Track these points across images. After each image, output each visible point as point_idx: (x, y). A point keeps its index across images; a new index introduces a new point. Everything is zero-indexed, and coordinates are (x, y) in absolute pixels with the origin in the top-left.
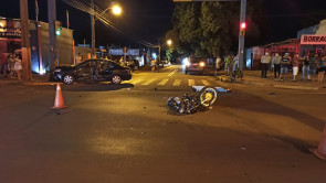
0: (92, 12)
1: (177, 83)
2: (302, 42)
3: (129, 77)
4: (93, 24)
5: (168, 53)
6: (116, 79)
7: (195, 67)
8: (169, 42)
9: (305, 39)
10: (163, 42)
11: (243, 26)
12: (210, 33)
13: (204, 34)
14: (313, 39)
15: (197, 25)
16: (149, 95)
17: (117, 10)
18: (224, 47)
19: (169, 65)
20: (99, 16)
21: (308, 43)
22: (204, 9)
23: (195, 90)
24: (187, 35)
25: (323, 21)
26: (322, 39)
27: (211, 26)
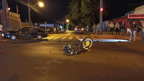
0: (29, 5)
1: (71, 38)
2: (129, 18)
4: (29, 11)
5: (67, 26)
6: (39, 37)
7: (79, 31)
8: (68, 21)
9: (130, 16)
10: (65, 21)
11: (102, 9)
12: (86, 15)
13: (83, 15)
14: (133, 16)
15: (80, 11)
16: (56, 44)
17: (41, 5)
18: (92, 21)
19: (68, 31)
20: (32, 7)
21: (131, 18)
22: (83, 4)
23: (79, 41)
24: (75, 16)
25: (136, 9)
26: (138, 16)
27: (86, 12)
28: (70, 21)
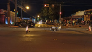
2: (73, 17)
3: (35, 25)
5: (38, 19)
8: (38, 16)
9: (74, 16)
13: (50, 14)
15: (48, 12)
20: (23, 9)
25: (77, 12)
26: (77, 16)
27: (52, 13)
28: (40, 16)
